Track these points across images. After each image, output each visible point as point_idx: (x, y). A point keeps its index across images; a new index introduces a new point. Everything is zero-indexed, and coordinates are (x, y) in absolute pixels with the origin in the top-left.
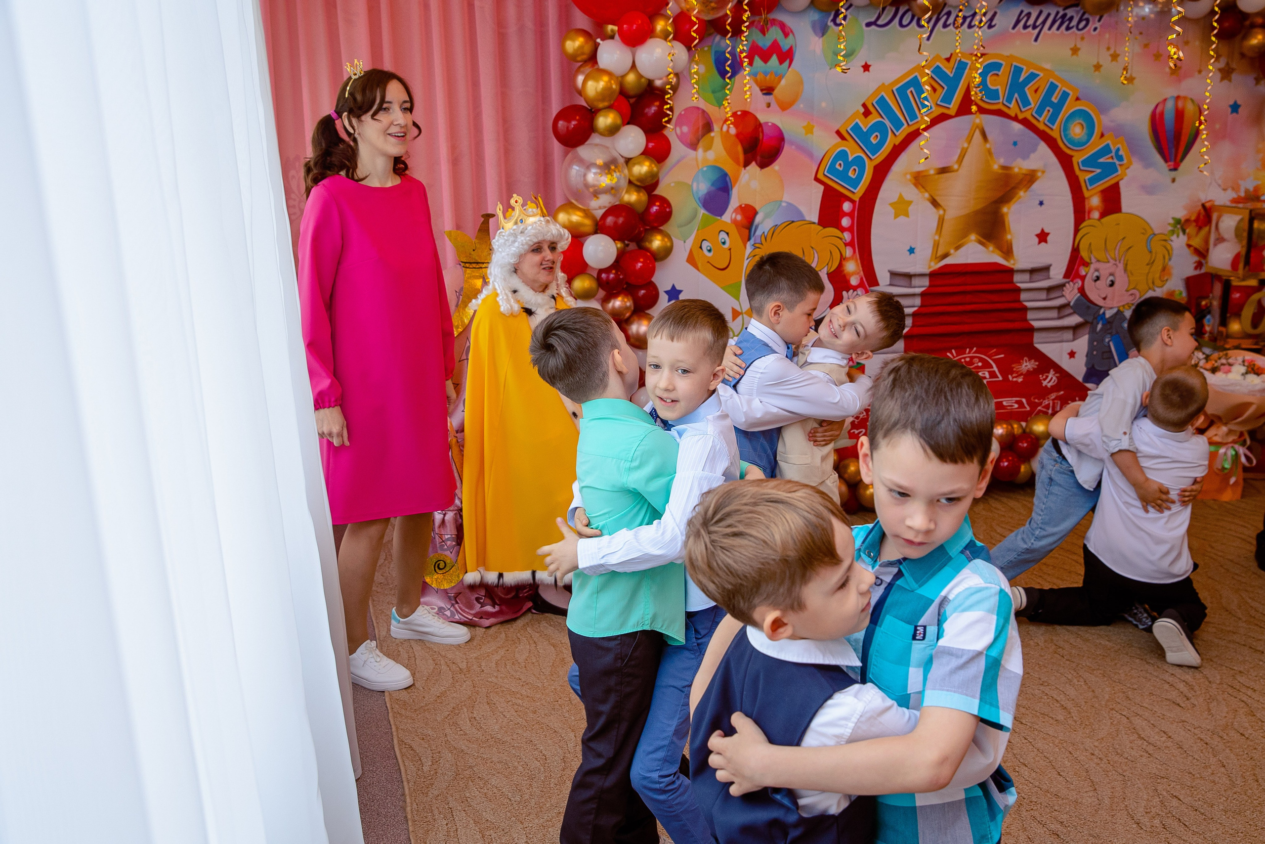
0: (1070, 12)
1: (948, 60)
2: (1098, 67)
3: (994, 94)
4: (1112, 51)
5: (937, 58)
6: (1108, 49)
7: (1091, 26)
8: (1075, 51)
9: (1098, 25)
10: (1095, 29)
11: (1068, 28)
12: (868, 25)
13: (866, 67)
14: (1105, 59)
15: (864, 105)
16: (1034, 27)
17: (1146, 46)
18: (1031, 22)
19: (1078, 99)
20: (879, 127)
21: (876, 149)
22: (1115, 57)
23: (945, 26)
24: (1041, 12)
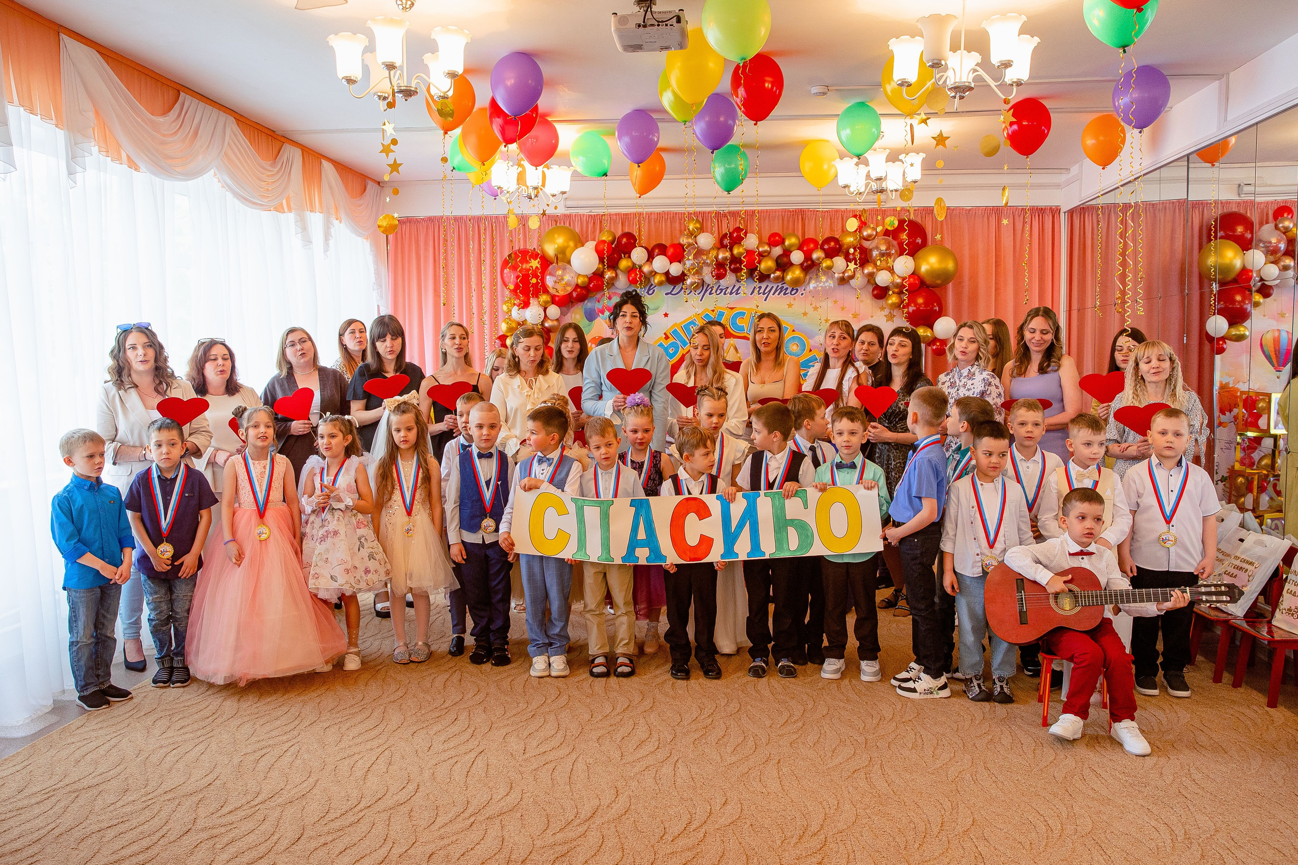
0: (785, 286)
1: (713, 311)
2: (805, 314)
3: (742, 329)
4: (814, 306)
5: (707, 310)
6: (811, 304)
7: (799, 293)
8: (790, 305)
9: (803, 292)
10: (802, 294)
11: (785, 294)
12: (667, 294)
13: (666, 315)
14: (810, 310)
15: (665, 334)
16: (764, 294)
17: (835, 302)
18: (762, 291)
19: (794, 331)
20: (673, 345)
21: (672, 356)
22: (816, 309)
23: (710, 294)
24: (767, 286)
